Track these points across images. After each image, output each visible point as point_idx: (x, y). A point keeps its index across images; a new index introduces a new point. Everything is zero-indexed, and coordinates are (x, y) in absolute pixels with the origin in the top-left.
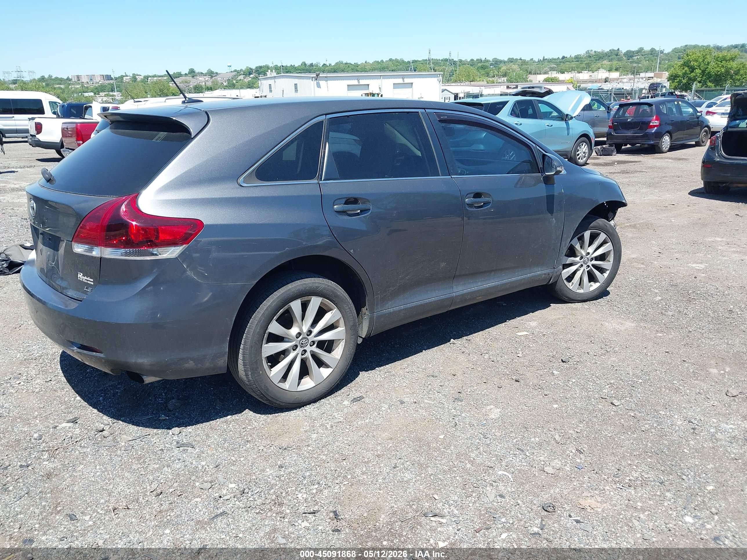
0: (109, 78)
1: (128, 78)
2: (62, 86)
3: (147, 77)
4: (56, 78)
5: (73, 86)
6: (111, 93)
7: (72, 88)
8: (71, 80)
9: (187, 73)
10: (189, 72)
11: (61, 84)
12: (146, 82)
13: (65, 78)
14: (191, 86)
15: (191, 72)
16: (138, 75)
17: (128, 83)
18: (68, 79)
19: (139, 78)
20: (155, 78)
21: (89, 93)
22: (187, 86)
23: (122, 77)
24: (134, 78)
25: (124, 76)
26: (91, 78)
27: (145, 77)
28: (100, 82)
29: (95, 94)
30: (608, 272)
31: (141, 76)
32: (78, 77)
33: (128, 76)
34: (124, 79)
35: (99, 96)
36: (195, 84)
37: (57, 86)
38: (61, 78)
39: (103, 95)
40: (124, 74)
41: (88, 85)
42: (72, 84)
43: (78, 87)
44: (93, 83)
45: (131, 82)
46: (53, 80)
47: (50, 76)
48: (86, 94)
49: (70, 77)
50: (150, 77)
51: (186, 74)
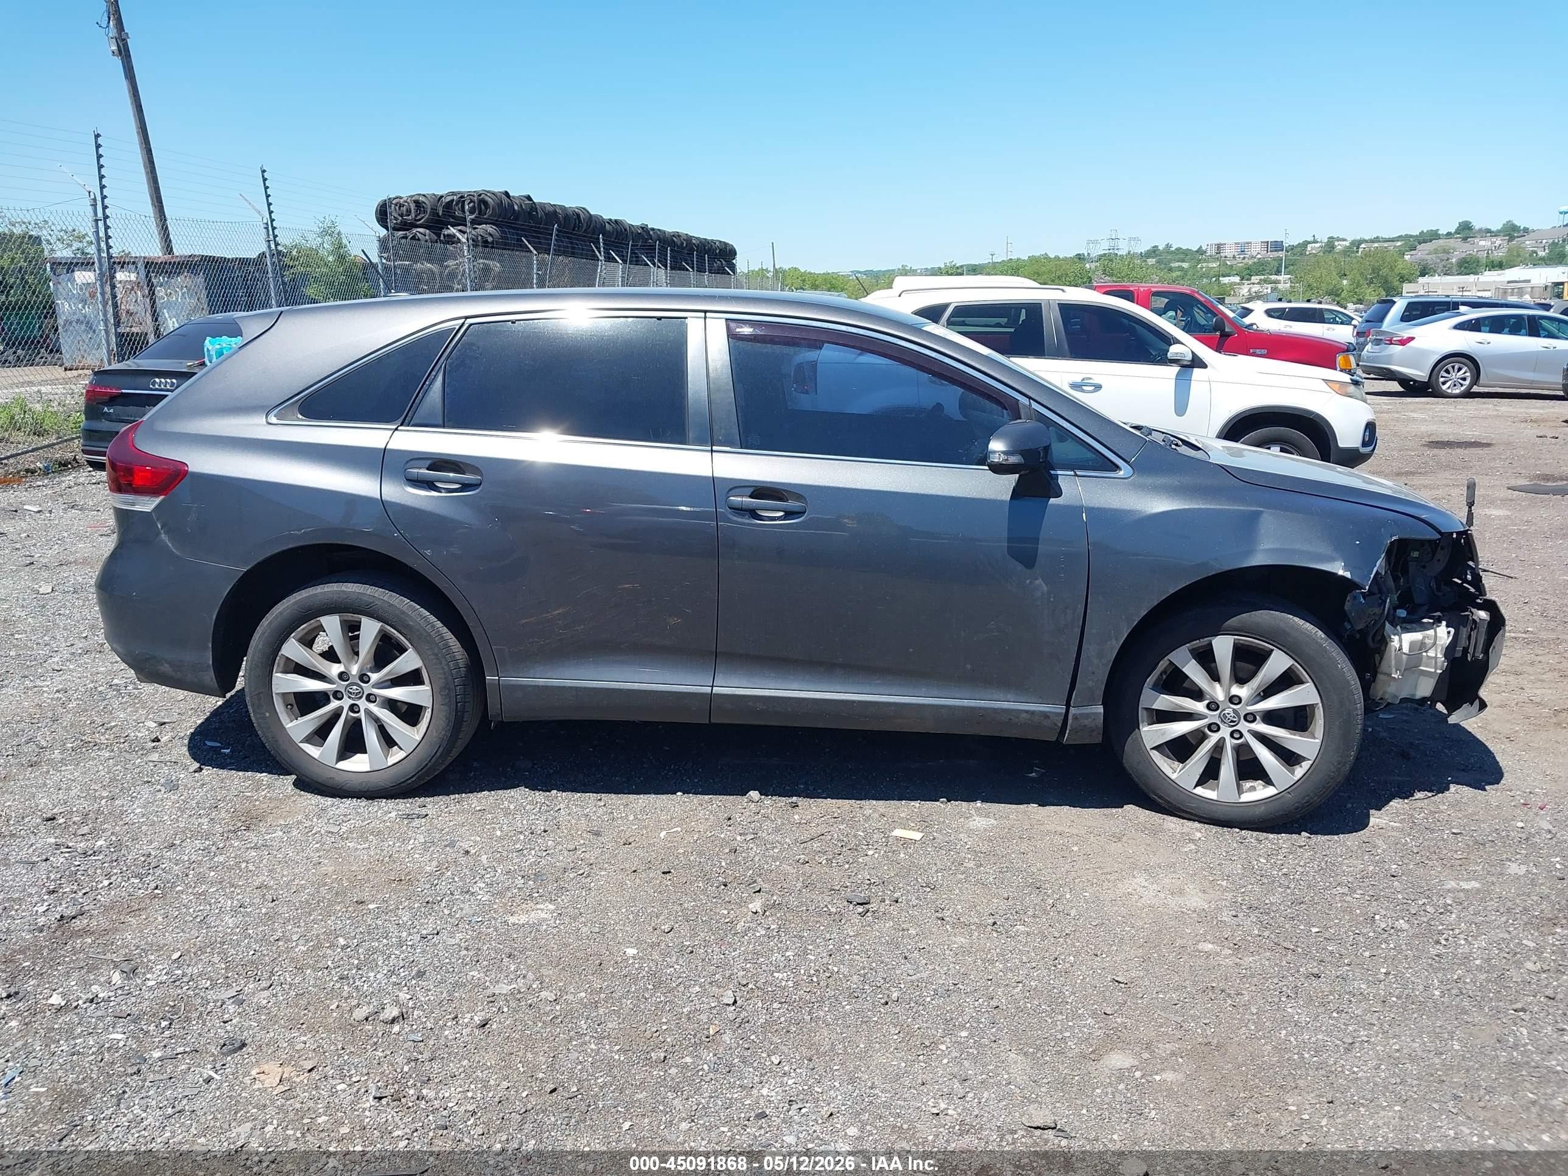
0: (1277, 246)
1: (1317, 245)
2: (1185, 265)
3: (1357, 244)
4: (1178, 249)
5: (1205, 265)
6: (1273, 277)
7: (1202, 268)
8: (1205, 252)
9: (1453, 231)
10: (1457, 229)
11: (1183, 261)
12: (1353, 252)
13: (1195, 249)
14: (1454, 260)
15: (1464, 229)
16: (1339, 239)
17: (1315, 255)
18: (1200, 251)
19: (1339, 246)
20: (1376, 245)
21: (1231, 278)
22: (1442, 260)
23: (1306, 244)
24: (1330, 246)
25: (1309, 243)
26: (1243, 248)
27: (1353, 243)
28: (1259, 256)
29: (1242, 279)
30: (1306, 765)
31: (1344, 240)
32: (1219, 247)
33: (1317, 242)
34: (1309, 248)
35: (1249, 282)
36: (1464, 255)
37: (1177, 264)
38: (1188, 249)
39: (1257, 281)
40: (1311, 239)
41: (1234, 262)
42: (1205, 261)
43: (1215, 265)
44: (1244, 258)
45: (1321, 254)
46: (1173, 252)
47: (1168, 246)
48: (1225, 280)
49: (1204, 248)
50: (1366, 241)
51: (1449, 234)
